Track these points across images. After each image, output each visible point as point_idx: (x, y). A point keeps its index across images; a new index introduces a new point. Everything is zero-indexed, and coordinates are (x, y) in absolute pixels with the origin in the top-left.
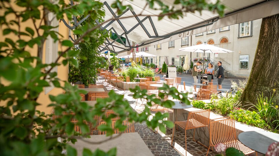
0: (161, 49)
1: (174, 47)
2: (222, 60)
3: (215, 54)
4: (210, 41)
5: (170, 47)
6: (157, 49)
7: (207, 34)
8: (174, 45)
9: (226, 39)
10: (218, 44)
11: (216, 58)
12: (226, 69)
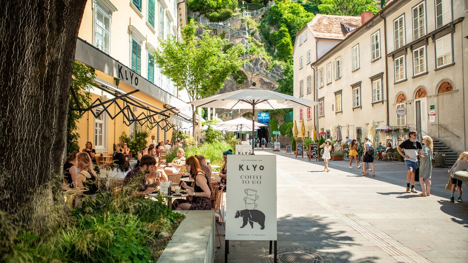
0: (342, 112)
1: (361, 107)
2: (445, 128)
3: (430, 117)
4: (420, 90)
5: (355, 108)
6: (336, 113)
7: (414, 78)
8: (361, 104)
9: (449, 83)
10: (434, 96)
11: (432, 125)
12: (453, 147)
